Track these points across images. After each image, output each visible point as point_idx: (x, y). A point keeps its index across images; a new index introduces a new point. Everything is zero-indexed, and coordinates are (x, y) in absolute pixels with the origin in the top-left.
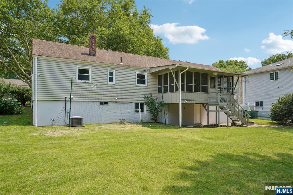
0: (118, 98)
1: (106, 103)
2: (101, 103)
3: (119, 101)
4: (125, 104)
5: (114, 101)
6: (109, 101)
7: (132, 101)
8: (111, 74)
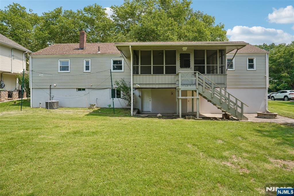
0: (93, 84)
1: (84, 89)
2: (79, 90)
3: (94, 87)
4: (101, 90)
5: (89, 87)
6: (86, 87)
7: (108, 87)
8: (87, 63)
